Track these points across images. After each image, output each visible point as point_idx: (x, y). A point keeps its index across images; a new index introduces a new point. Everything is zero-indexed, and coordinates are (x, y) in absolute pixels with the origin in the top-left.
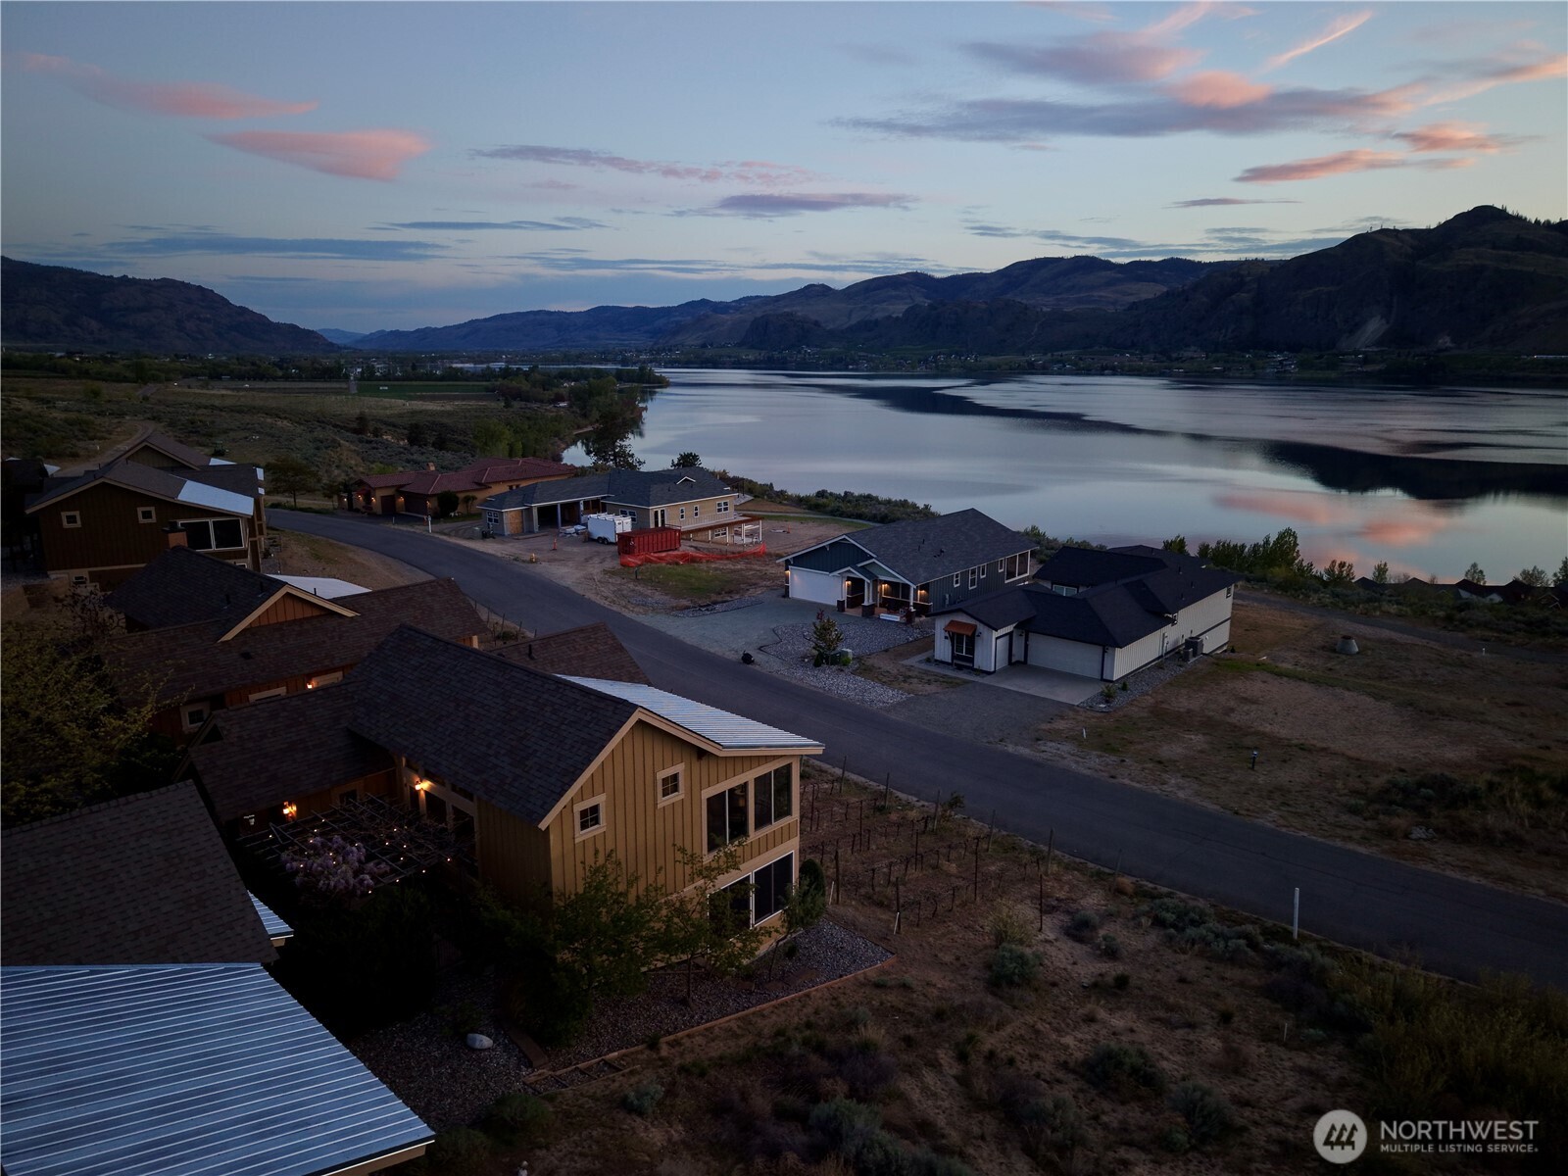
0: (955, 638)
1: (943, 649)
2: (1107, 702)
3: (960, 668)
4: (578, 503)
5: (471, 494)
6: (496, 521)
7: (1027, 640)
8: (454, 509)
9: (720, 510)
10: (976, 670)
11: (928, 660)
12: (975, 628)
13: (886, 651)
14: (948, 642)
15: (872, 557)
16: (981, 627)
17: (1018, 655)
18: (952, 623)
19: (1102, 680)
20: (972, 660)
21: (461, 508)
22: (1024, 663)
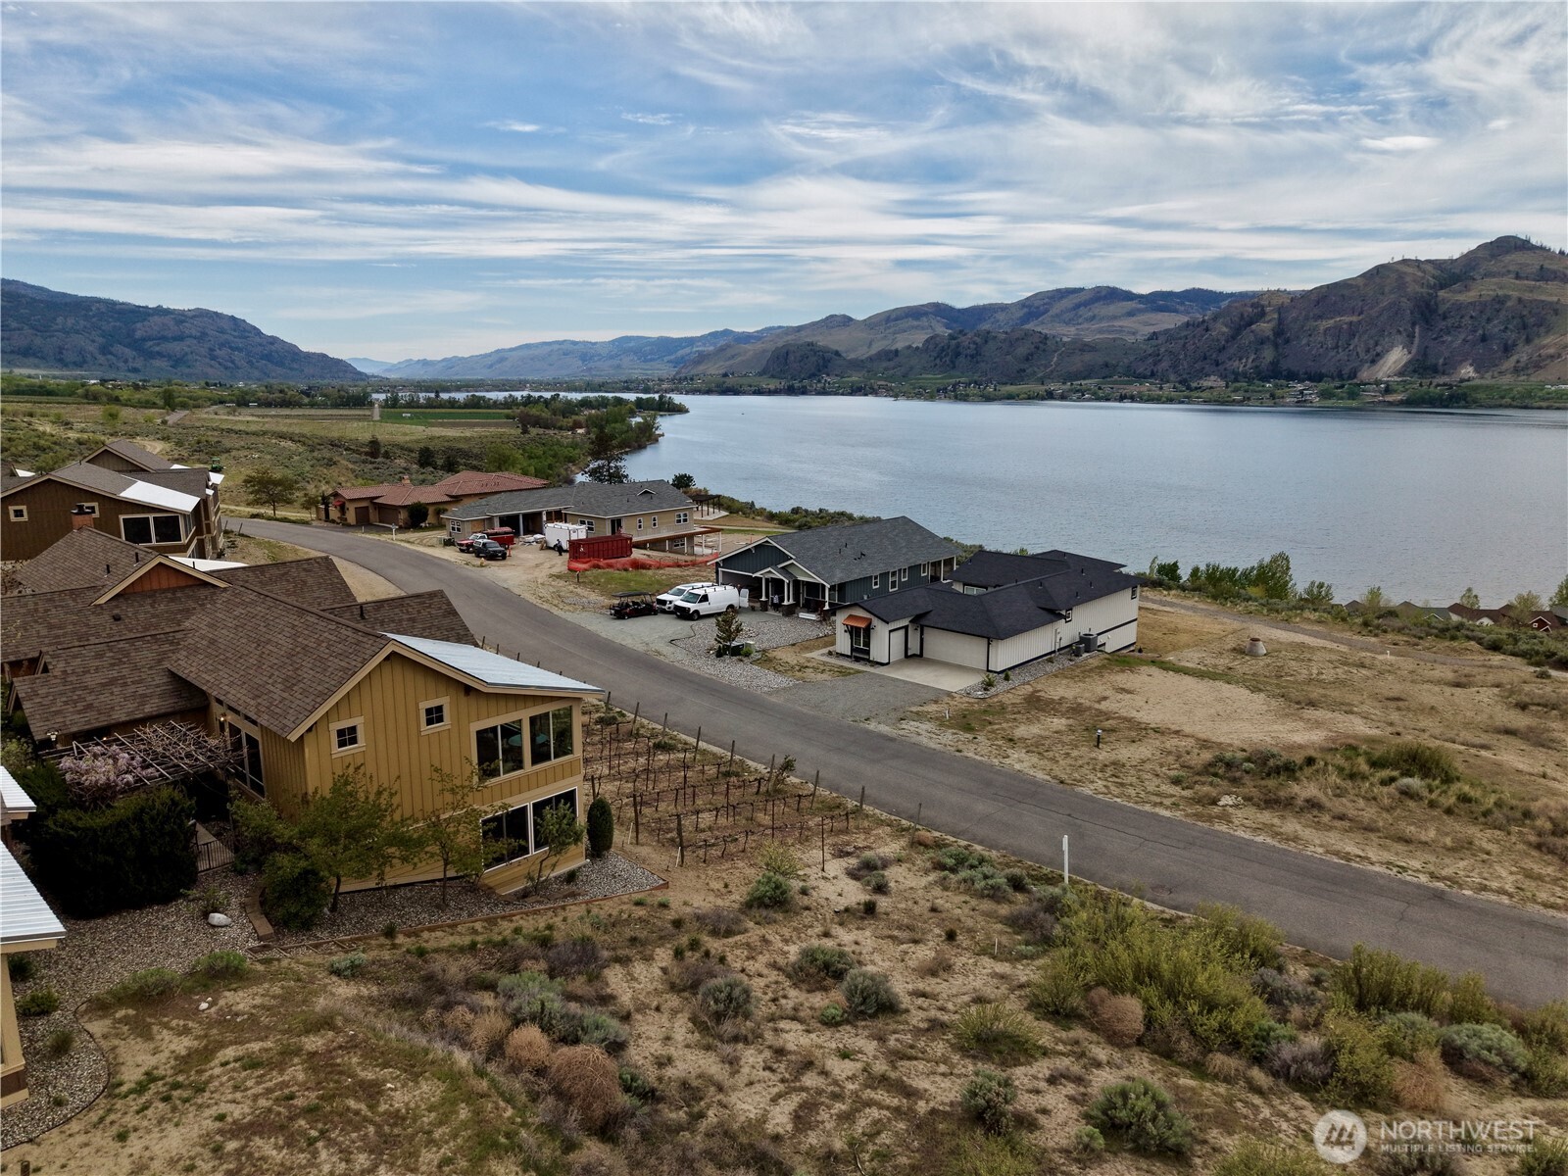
0: (853, 632)
1: (843, 644)
2: (985, 690)
3: (857, 660)
4: (540, 513)
5: (441, 507)
6: (459, 530)
7: (922, 634)
8: (424, 520)
9: (679, 521)
10: (871, 661)
11: (830, 653)
12: (870, 622)
13: (794, 645)
14: (848, 635)
15: (790, 559)
16: (876, 622)
17: (914, 649)
18: (851, 617)
19: (985, 670)
20: (868, 653)
21: (431, 519)
22: (921, 655)
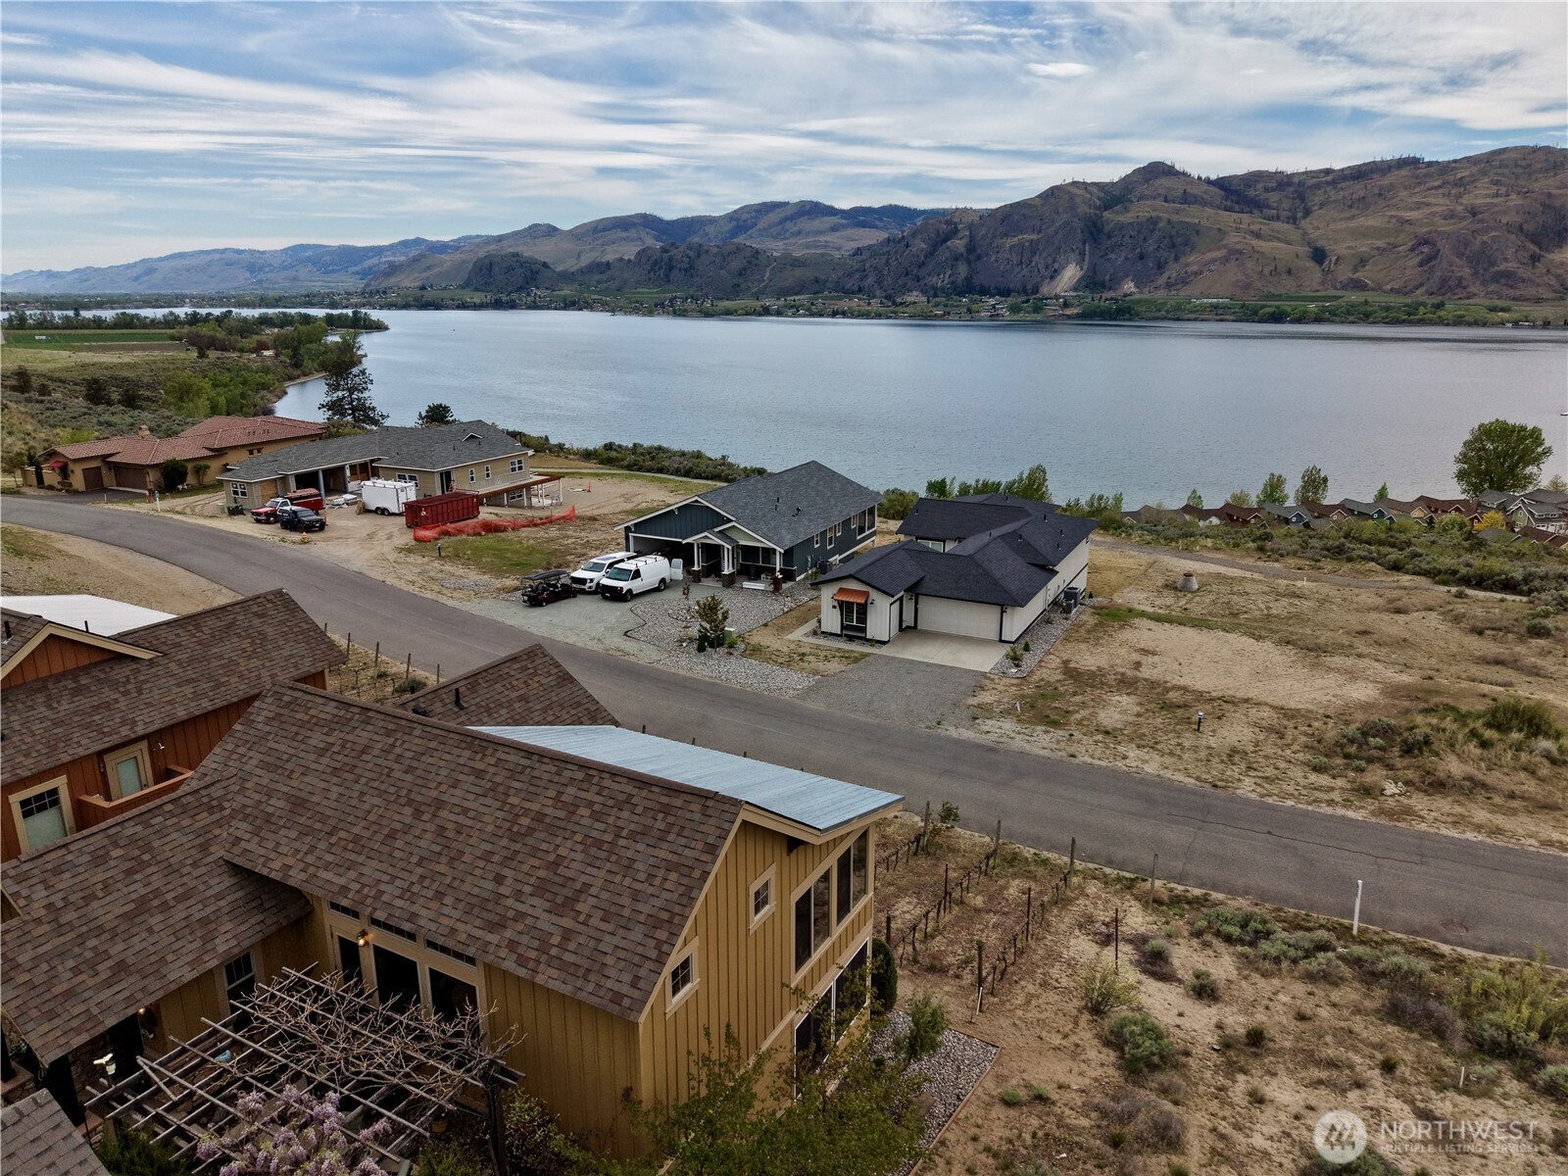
0: (845, 608)
1: (832, 620)
2: (1017, 666)
3: (851, 639)
4: (342, 468)
5: (202, 463)
6: (244, 494)
7: (916, 604)
8: (183, 481)
9: (513, 470)
10: (869, 640)
11: (815, 633)
12: (867, 594)
13: (766, 625)
14: (837, 611)
15: (730, 521)
16: (874, 595)
17: (908, 620)
18: (841, 591)
19: (1001, 641)
20: (864, 630)
21: (191, 479)
22: (915, 627)
